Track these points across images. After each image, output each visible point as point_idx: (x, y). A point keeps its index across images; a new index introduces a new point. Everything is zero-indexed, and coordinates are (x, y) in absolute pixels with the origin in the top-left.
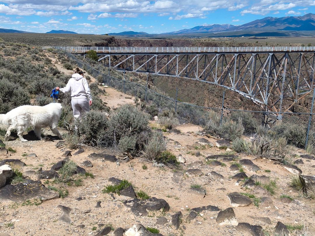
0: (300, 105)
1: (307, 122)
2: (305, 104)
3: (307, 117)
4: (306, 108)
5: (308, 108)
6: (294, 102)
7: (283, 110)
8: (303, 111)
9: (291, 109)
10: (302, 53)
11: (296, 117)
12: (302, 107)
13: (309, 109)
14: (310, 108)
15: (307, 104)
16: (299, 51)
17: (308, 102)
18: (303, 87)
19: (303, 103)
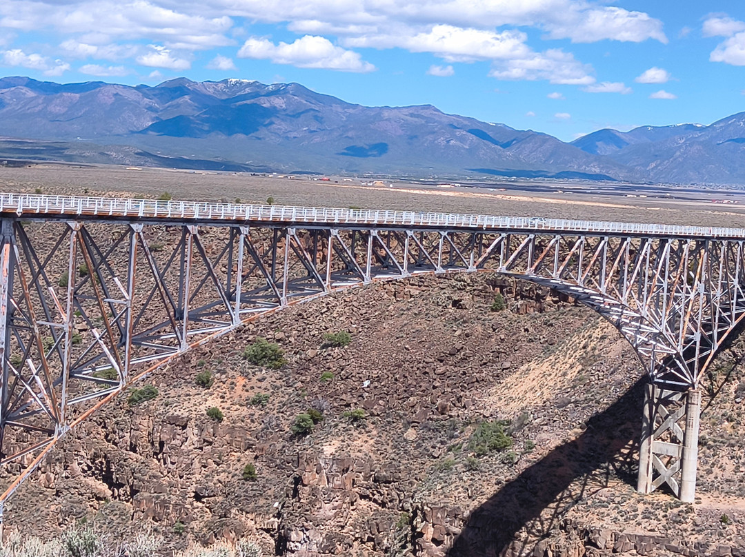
0: (135, 451)
1: (165, 523)
2: (153, 444)
3: (164, 501)
4: (159, 460)
5: (165, 463)
6: (55, 437)
7: (67, 477)
8: (146, 478)
9: (101, 470)
10: (72, 224)
11: (121, 506)
12: (143, 459)
13: (170, 466)
14: (173, 463)
15: (162, 444)
16: (59, 214)
17: (165, 437)
18: (94, 369)
19: (144, 441)
